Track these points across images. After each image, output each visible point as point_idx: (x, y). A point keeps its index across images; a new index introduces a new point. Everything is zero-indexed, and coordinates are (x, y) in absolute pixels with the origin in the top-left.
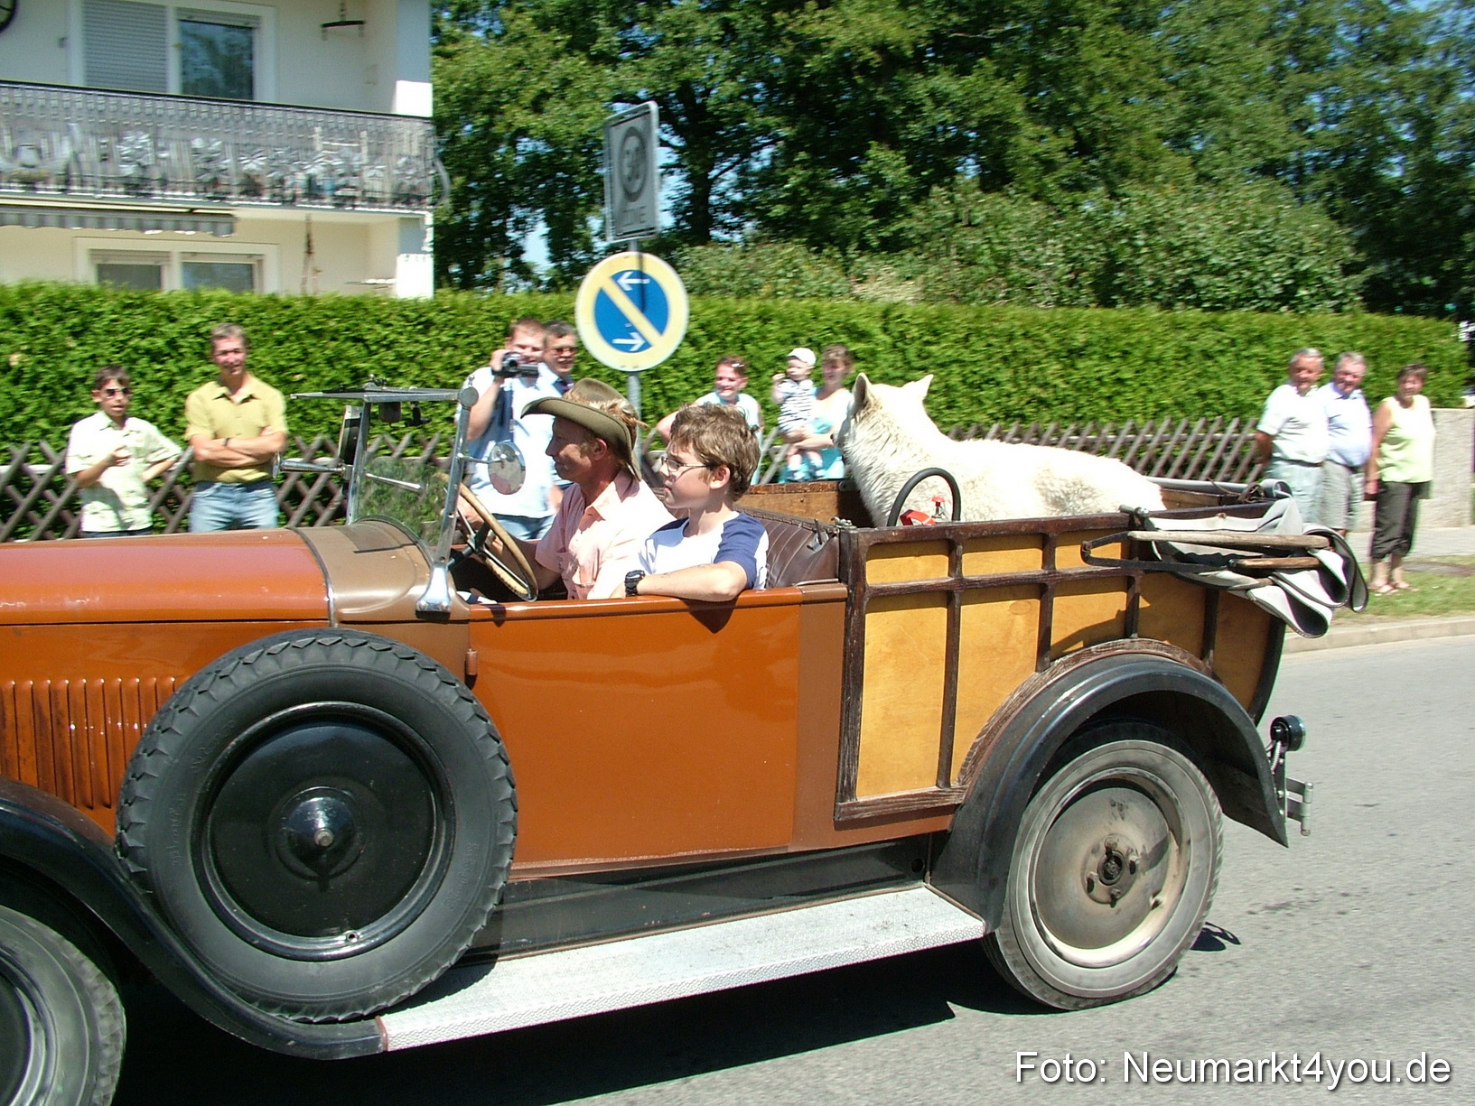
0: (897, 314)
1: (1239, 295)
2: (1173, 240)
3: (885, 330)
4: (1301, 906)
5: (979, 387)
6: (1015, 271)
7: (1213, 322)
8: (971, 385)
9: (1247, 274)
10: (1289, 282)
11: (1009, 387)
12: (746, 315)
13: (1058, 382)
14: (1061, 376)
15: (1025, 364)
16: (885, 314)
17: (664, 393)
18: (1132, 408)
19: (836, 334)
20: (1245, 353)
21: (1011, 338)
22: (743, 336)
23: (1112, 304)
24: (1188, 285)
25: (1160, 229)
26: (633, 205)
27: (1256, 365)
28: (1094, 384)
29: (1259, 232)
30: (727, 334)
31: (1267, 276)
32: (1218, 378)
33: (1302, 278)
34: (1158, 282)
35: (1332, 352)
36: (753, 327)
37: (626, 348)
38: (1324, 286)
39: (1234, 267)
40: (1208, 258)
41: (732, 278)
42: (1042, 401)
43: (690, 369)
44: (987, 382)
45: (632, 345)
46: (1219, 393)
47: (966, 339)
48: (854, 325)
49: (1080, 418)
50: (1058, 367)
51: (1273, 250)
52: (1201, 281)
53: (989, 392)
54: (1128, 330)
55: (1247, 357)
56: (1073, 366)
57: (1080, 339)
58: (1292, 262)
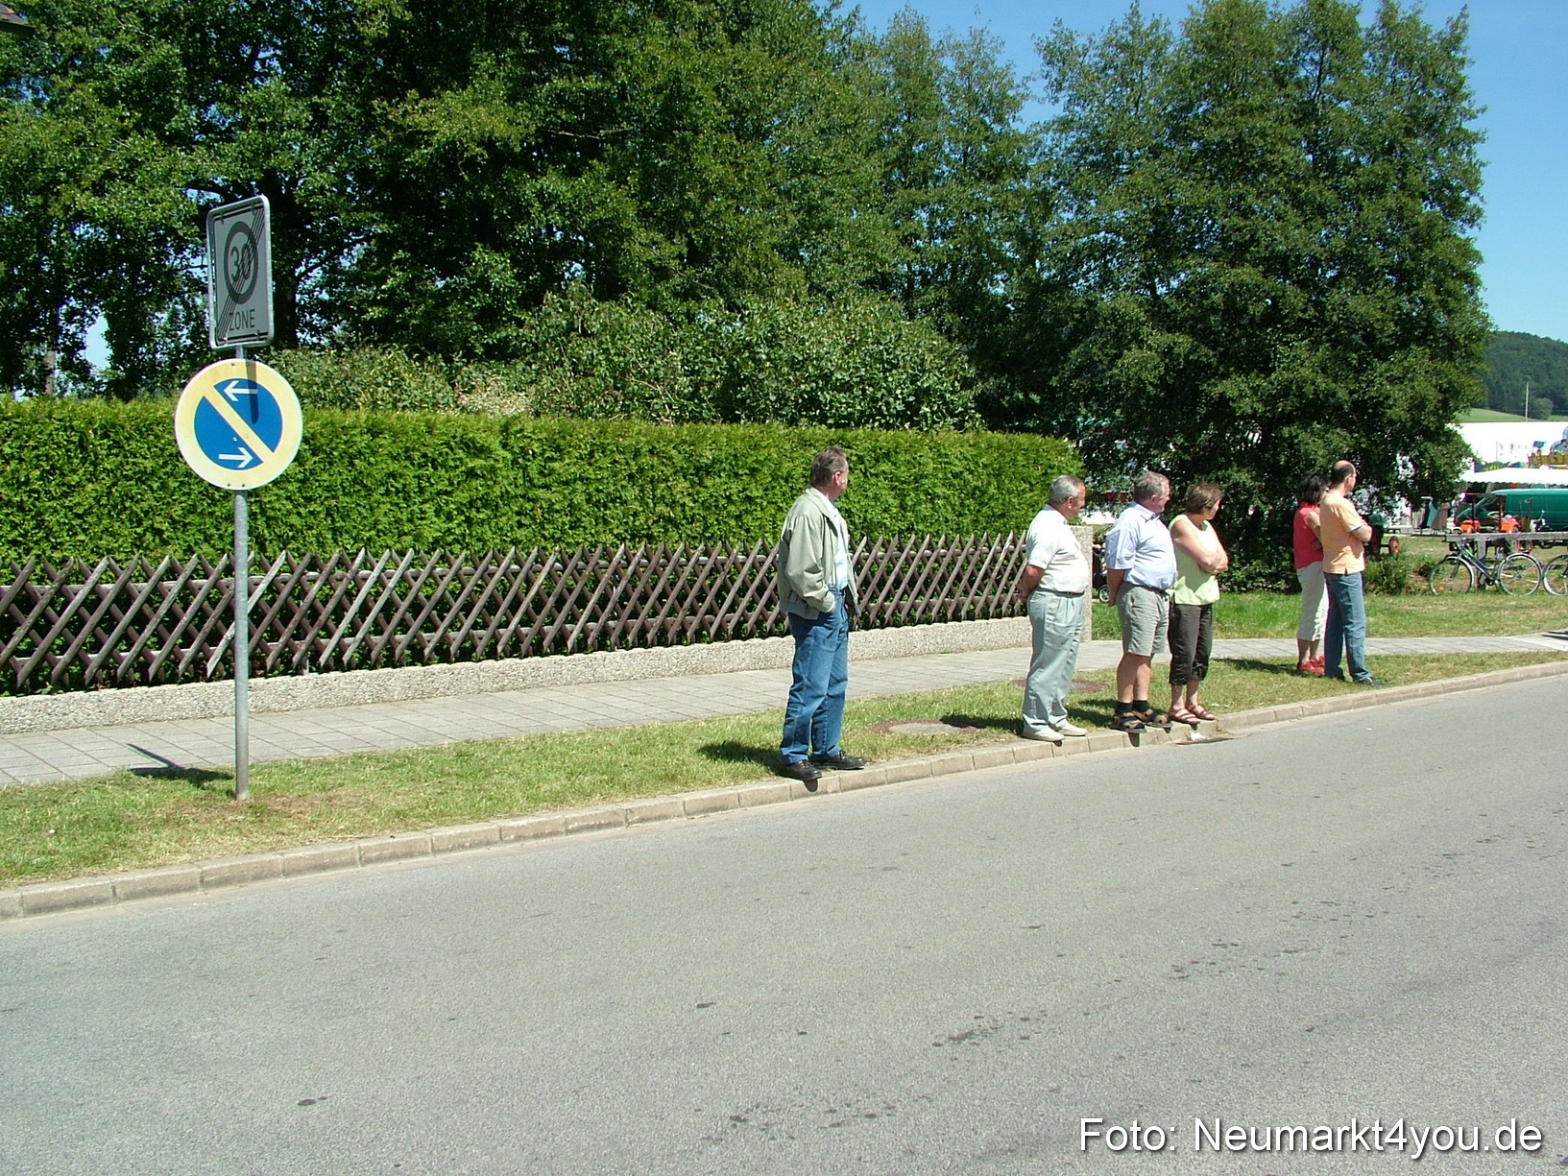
0: (515, 428)
1: (862, 412)
2: (796, 355)
3: (504, 446)
4: (984, 1033)
5: (606, 507)
6: (633, 384)
7: (842, 438)
8: (597, 504)
9: (870, 390)
10: (912, 399)
11: (636, 506)
12: (355, 427)
13: (687, 500)
14: (689, 495)
15: (652, 482)
16: (505, 429)
17: (263, 512)
18: (760, 527)
19: (452, 449)
20: (872, 471)
21: (637, 454)
22: (351, 451)
23: (737, 419)
24: (812, 402)
25: (784, 342)
26: (239, 308)
27: (883, 483)
28: (723, 502)
29: (881, 348)
30: (334, 449)
31: (890, 392)
32: (846, 496)
33: (923, 394)
34: (782, 398)
35: (957, 470)
36: (362, 441)
37: (233, 465)
38: (945, 403)
39: (858, 383)
40: (832, 373)
41: (325, 385)
42: (670, 520)
43: (293, 487)
44: (613, 501)
45: (242, 461)
46: (847, 511)
47: (591, 454)
48: (472, 440)
49: (709, 538)
50: (687, 484)
51: (896, 367)
52: (825, 397)
53: (615, 511)
54: (756, 447)
55: (876, 475)
56: (701, 484)
57: (708, 455)
58: (914, 379)
